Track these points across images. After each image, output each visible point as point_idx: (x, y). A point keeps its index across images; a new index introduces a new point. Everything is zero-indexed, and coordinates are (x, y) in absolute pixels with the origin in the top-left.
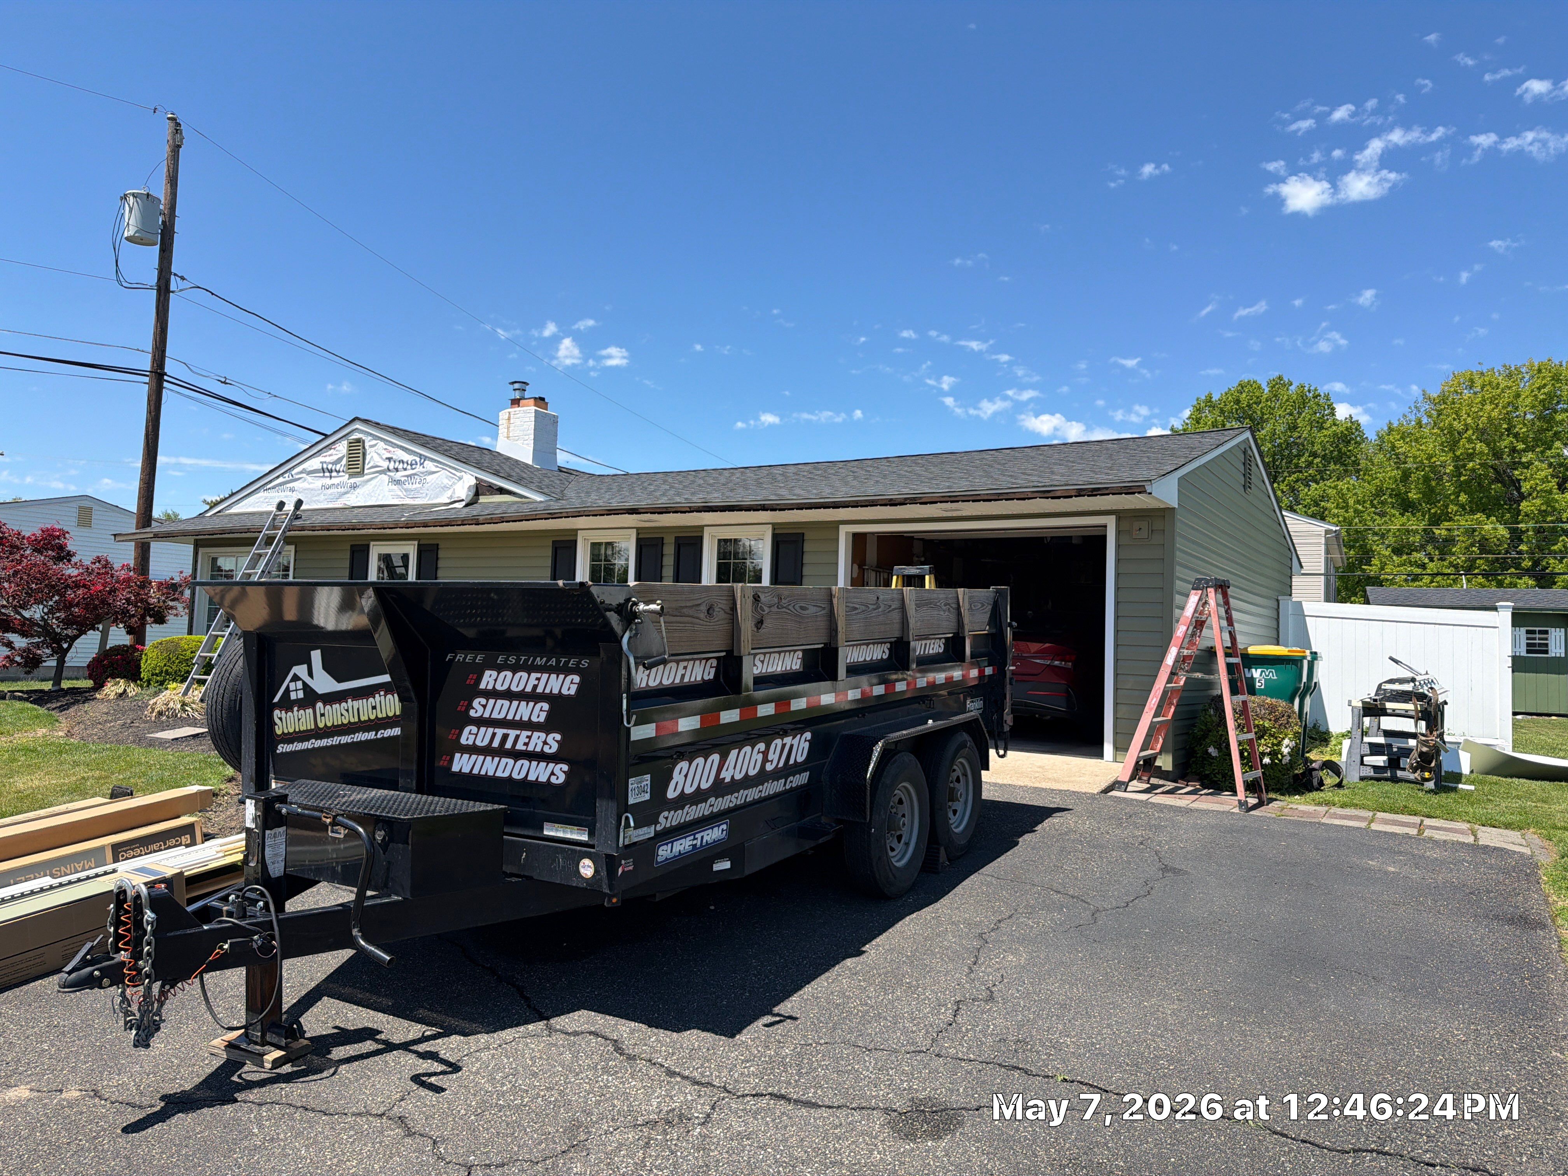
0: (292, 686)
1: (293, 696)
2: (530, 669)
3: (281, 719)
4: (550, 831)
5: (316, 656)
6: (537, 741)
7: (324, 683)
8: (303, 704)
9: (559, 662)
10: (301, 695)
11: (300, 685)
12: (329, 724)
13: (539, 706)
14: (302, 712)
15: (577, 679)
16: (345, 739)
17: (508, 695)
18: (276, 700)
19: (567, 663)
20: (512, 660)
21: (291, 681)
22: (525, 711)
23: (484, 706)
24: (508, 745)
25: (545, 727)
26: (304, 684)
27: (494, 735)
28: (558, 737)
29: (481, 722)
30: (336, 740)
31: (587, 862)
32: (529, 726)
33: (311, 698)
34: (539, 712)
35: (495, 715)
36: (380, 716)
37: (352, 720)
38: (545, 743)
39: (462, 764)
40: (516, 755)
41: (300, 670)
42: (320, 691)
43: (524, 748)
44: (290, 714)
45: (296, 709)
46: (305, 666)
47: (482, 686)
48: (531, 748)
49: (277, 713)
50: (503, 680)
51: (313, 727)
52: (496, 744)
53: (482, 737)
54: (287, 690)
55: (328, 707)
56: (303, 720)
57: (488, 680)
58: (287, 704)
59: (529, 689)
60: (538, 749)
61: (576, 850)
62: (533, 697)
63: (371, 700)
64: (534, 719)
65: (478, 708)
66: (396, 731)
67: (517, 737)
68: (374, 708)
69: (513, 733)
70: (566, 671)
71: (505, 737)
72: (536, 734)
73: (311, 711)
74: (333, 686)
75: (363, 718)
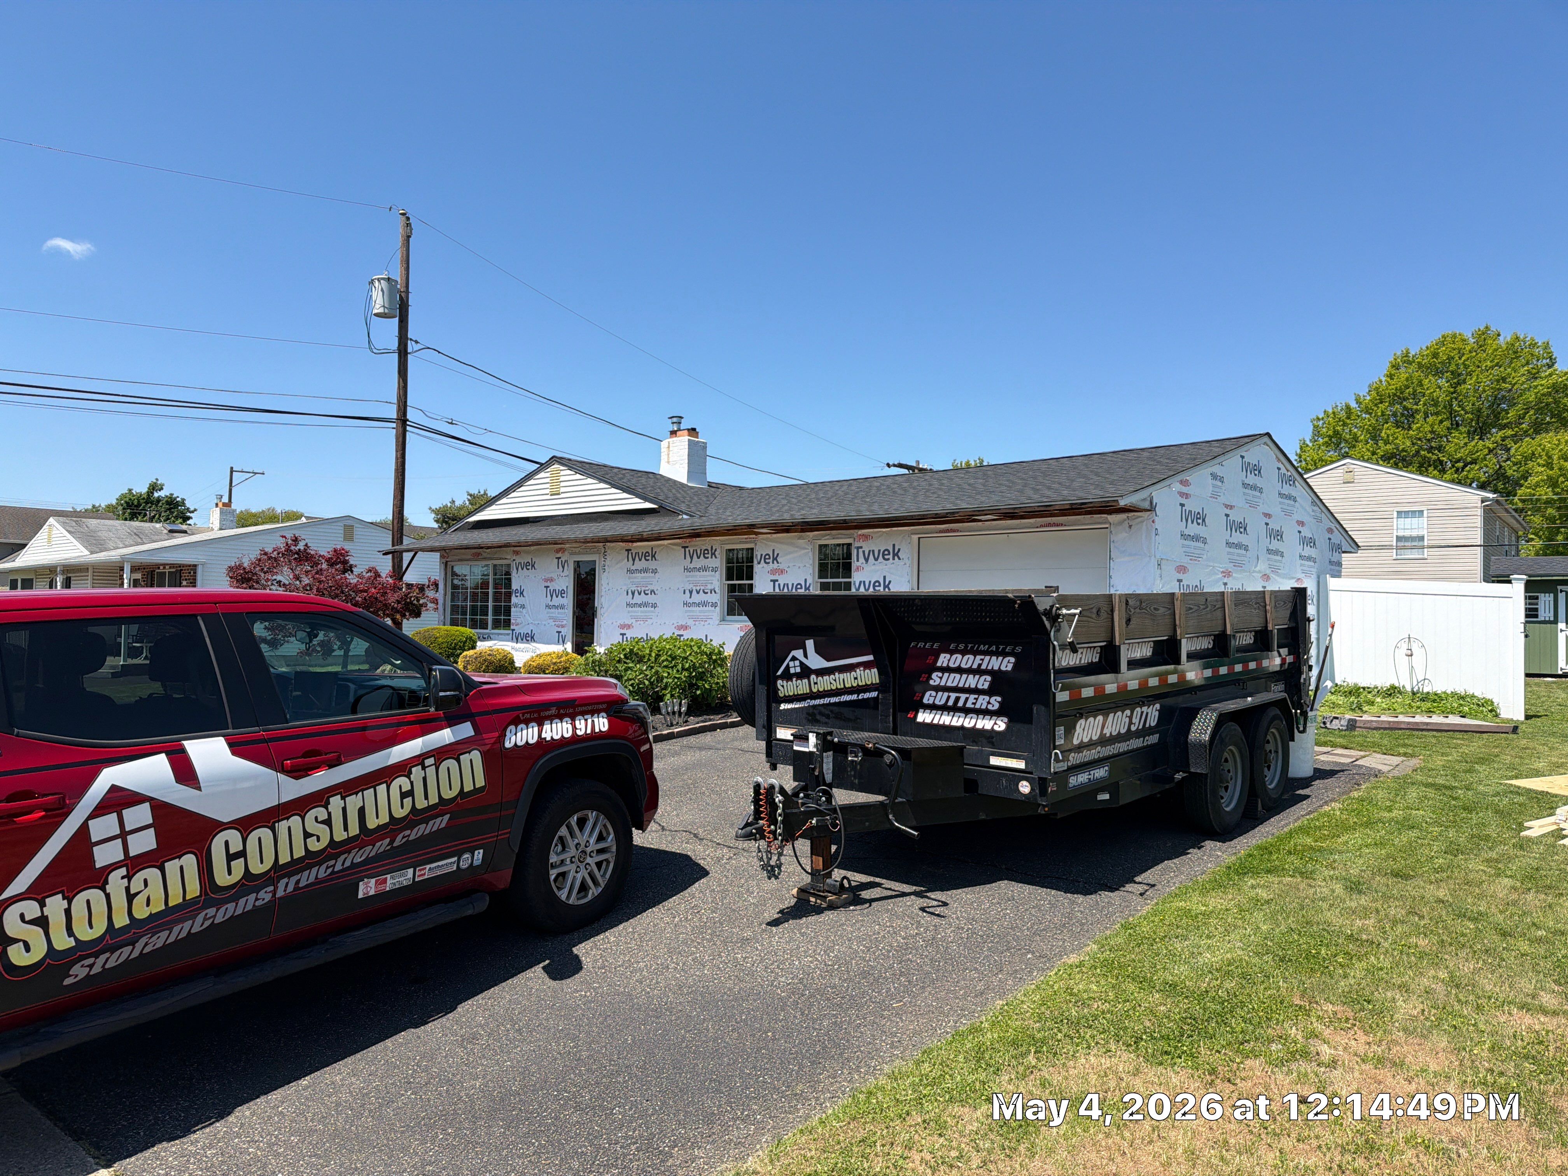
0: (791, 664)
1: (792, 671)
2: (975, 653)
3: (783, 686)
4: (994, 761)
5: (810, 644)
6: (982, 702)
7: (816, 662)
8: (799, 676)
9: (997, 648)
10: (798, 670)
11: (797, 663)
12: (821, 690)
13: (983, 678)
14: (799, 681)
15: (1012, 660)
16: (833, 700)
17: (959, 670)
18: (779, 673)
19: (1004, 649)
20: (962, 647)
21: (791, 660)
22: (972, 681)
23: (941, 678)
24: (960, 704)
25: (990, 692)
26: (801, 663)
27: (949, 697)
28: (999, 699)
29: (938, 689)
30: (826, 701)
31: (1025, 783)
32: (977, 691)
33: (806, 672)
34: (984, 682)
35: (949, 684)
36: (860, 684)
37: (839, 687)
38: (989, 703)
39: (924, 717)
40: (966, 711)
41: (798, 654)
42: (813, 667)
43: (973, 706)
44: (790, 683)
45: (794, 679)
46: (801, 651)
47: (939, 664)
48: (978, 706)
49: (779, 682)
50: (957, 660)
51: (808, 691)
52: (950, 703)
53: (941, 698)
54: (788, 667)
55: (820, 678)
56: (800, 686)
57: (943, 660)
58: (787, 676)
59: (975, 666)
60: (984, 707)
61: (1015, 775)
62: (978, 672)
63: (853, 673)
64: (980, 687)
65: (936, 679)
66: (874, 694)
67: (967, 699)
68: (856, 678)
69: (963, 696)
70: (1004, 654)
71: (957, 699)
72: (981, 697)
73: (806, 681)
74: (824, 664)
75: (847, 686)
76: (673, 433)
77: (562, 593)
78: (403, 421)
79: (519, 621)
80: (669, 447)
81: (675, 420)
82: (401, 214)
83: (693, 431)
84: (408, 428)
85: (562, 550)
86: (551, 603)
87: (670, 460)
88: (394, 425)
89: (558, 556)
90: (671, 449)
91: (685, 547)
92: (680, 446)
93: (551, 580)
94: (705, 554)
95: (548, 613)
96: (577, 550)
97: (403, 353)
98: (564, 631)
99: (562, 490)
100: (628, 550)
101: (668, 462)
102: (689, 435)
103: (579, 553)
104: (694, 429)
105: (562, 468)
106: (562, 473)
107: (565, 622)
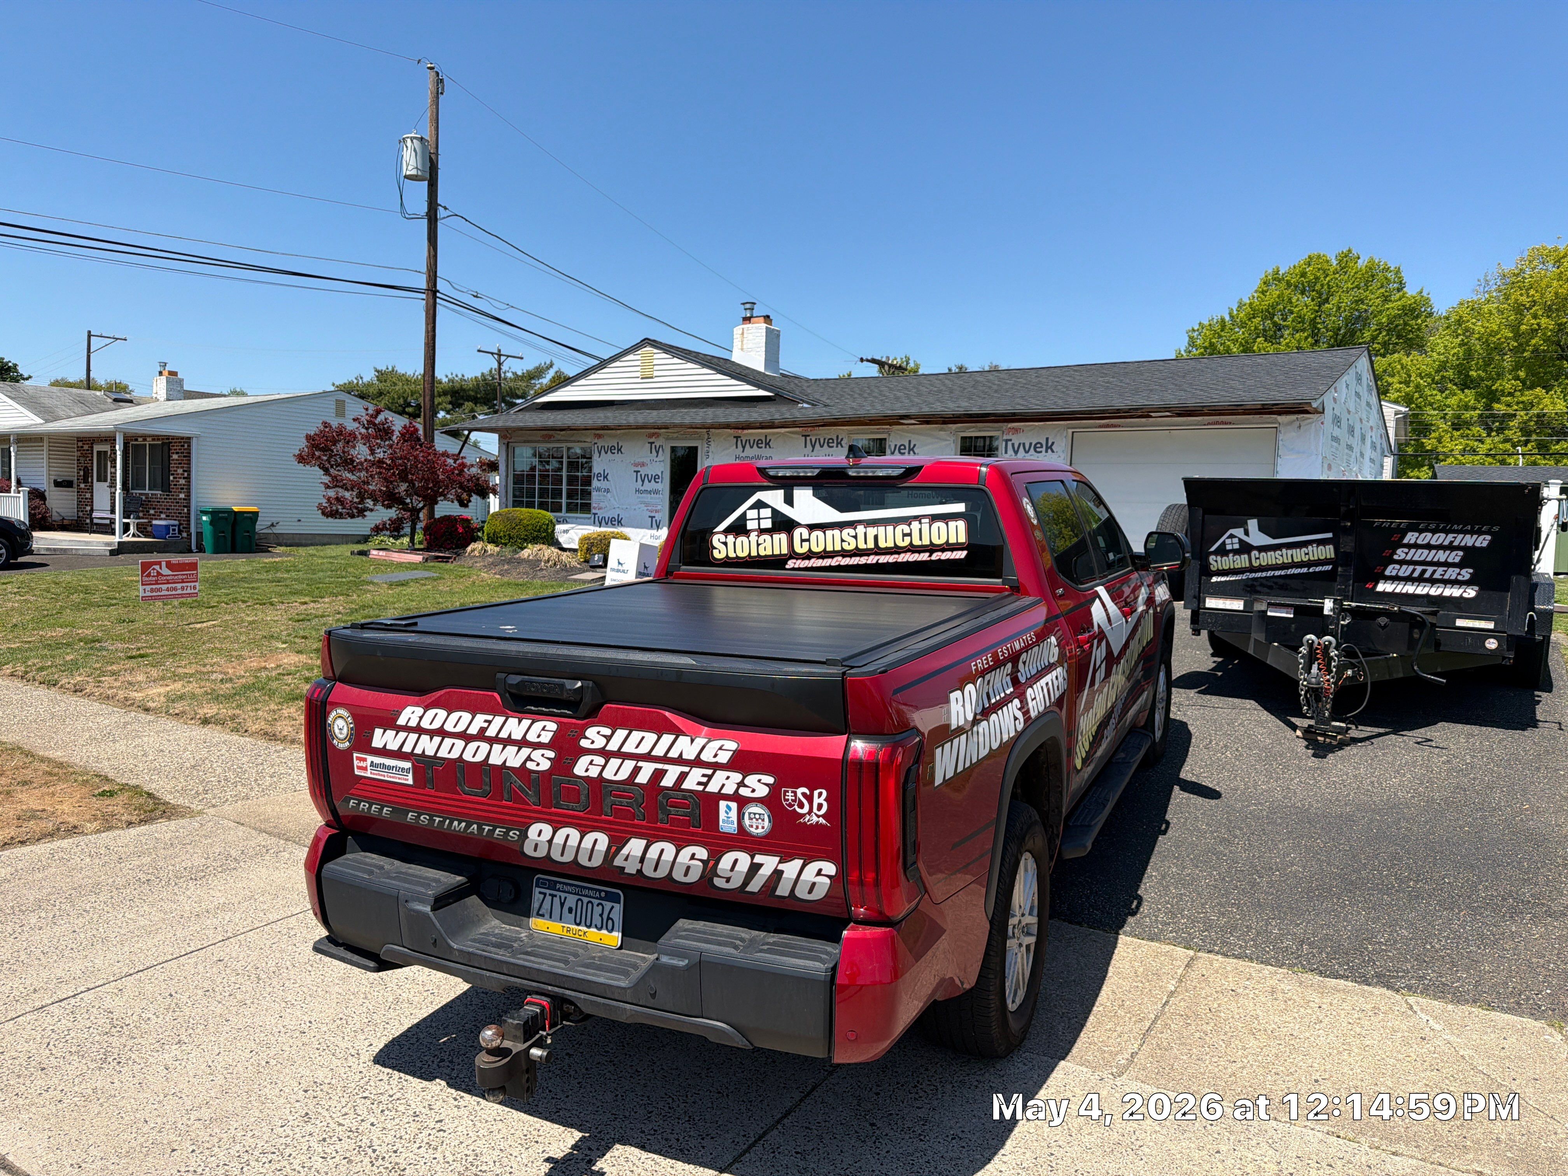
0: (1228, 541)
1: (1229, 547)
2: (1447, 532)
3: (1216, 561)
4: (1460, 623)
5: (1253, 524)
6: (1452, 573)
7: (1259, 539)
8: (1236, 552)
9: (1473, 528)
10: (1237, 546)
11: (1235, 540)
12: (1264, 564)
13: (1454, 553)
14: (1237, 557)
15: (1489, 537)
16: (1277, 573)
17: (1429, 547)
18: (1213, 549)
19: (1480, 529)
20: (1432, 526)
21: (1228, 538)
22: (1442, 556)
23: (1407, 554)
24: (1427, 575)
25: (1461, 565)
26: (1240, 540)
27: (1414, 570)
28: (1471, 571)
29: (1402, 562)
30: (1270, 574)
31: (1492, 640)
32: (1447, 564)
33: (1245, 548)
34: (1456, 557)
35: (1416, 558)
36: (1312, 558)
37: (1286, 561)
38: (1459, 574)
39: (1381, 587)
40: (1432, 581)
41: (1239, 532)
42: (1255, 545)
43: (1440, 577)
44: (1225, 558)
45: (1231, 555)
46: (1242, 530)
47: (1405, 541)
48: (1446, 577)
49: (1212, 557)
50: (1426, 538)
51: (1248, 565)
52: (1416, 575)
53: (1405, 571)
54: (1224, 543)
55: (1263, 554)
56: (1238, 561)
57: (1411, 537)
58: (1223, 551)
59: (1446, 543)
60: (1453, 578)
61: (1485, 634)
62: (1451, 547)
63: (1304, 549)
64: (1450, 560)
65: (1400, 554)
66: (1329, 568)
67: (1434, 571)
68: (1306, 554)
69: (1430, 569)
70: (1480, 533)
71: (1424, 571)
72: (1451, 570)
73: (1246, 556)
74: (1266, 540)
75: (1296, 560)
76: (747, 320)
77: (656, 478)
78: (432, 291)
79: (602, 505)
80: (743, 334)
81: (748, 306)
82: (429, 68)
83: (767, 319)
84: (438, 300)
85: (658, 435)
86: (641, 488)
87: (745, 347)
88: (424, 296)
89: (651, 440)
90: (745, 335)
91: (806, 436)
92: (757, 332)
93: (643, 465)
94: (829, 443)
95: (638, 497)
96: (675, 435)
97: (432, 218)
98: (658, 516)
99: (656, 374)
100: (737, 437)
101: (742, 349)
102: (765, 322)
103: (677, 439)
104: (768, 317)
105: (656, 351)
106: (656, 356)
107: (659, 507)
